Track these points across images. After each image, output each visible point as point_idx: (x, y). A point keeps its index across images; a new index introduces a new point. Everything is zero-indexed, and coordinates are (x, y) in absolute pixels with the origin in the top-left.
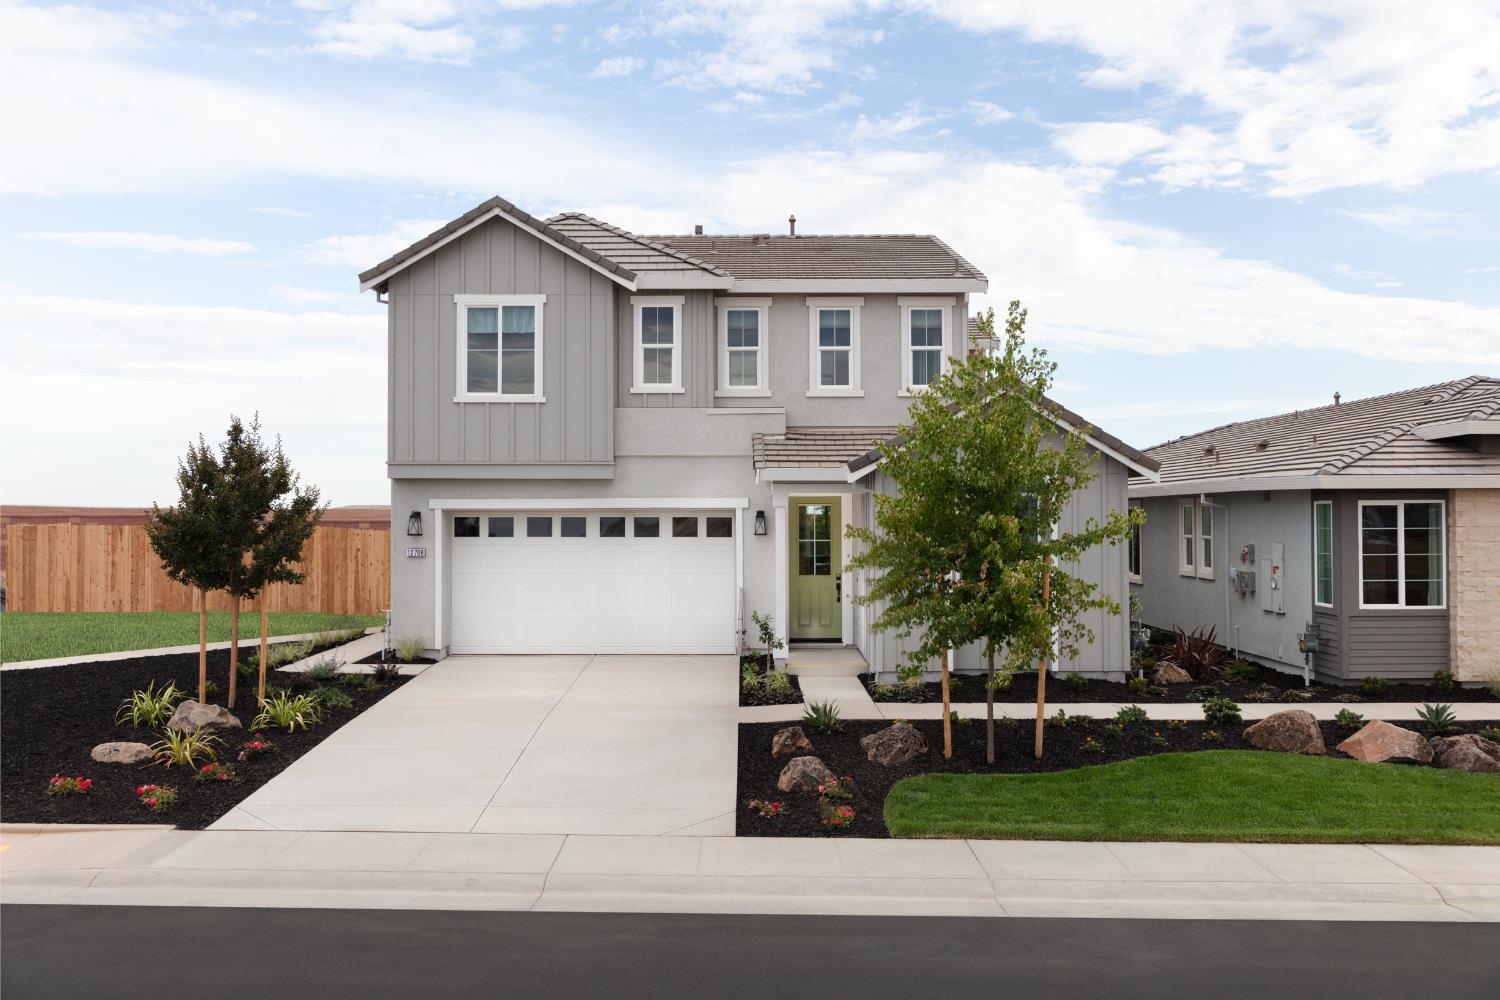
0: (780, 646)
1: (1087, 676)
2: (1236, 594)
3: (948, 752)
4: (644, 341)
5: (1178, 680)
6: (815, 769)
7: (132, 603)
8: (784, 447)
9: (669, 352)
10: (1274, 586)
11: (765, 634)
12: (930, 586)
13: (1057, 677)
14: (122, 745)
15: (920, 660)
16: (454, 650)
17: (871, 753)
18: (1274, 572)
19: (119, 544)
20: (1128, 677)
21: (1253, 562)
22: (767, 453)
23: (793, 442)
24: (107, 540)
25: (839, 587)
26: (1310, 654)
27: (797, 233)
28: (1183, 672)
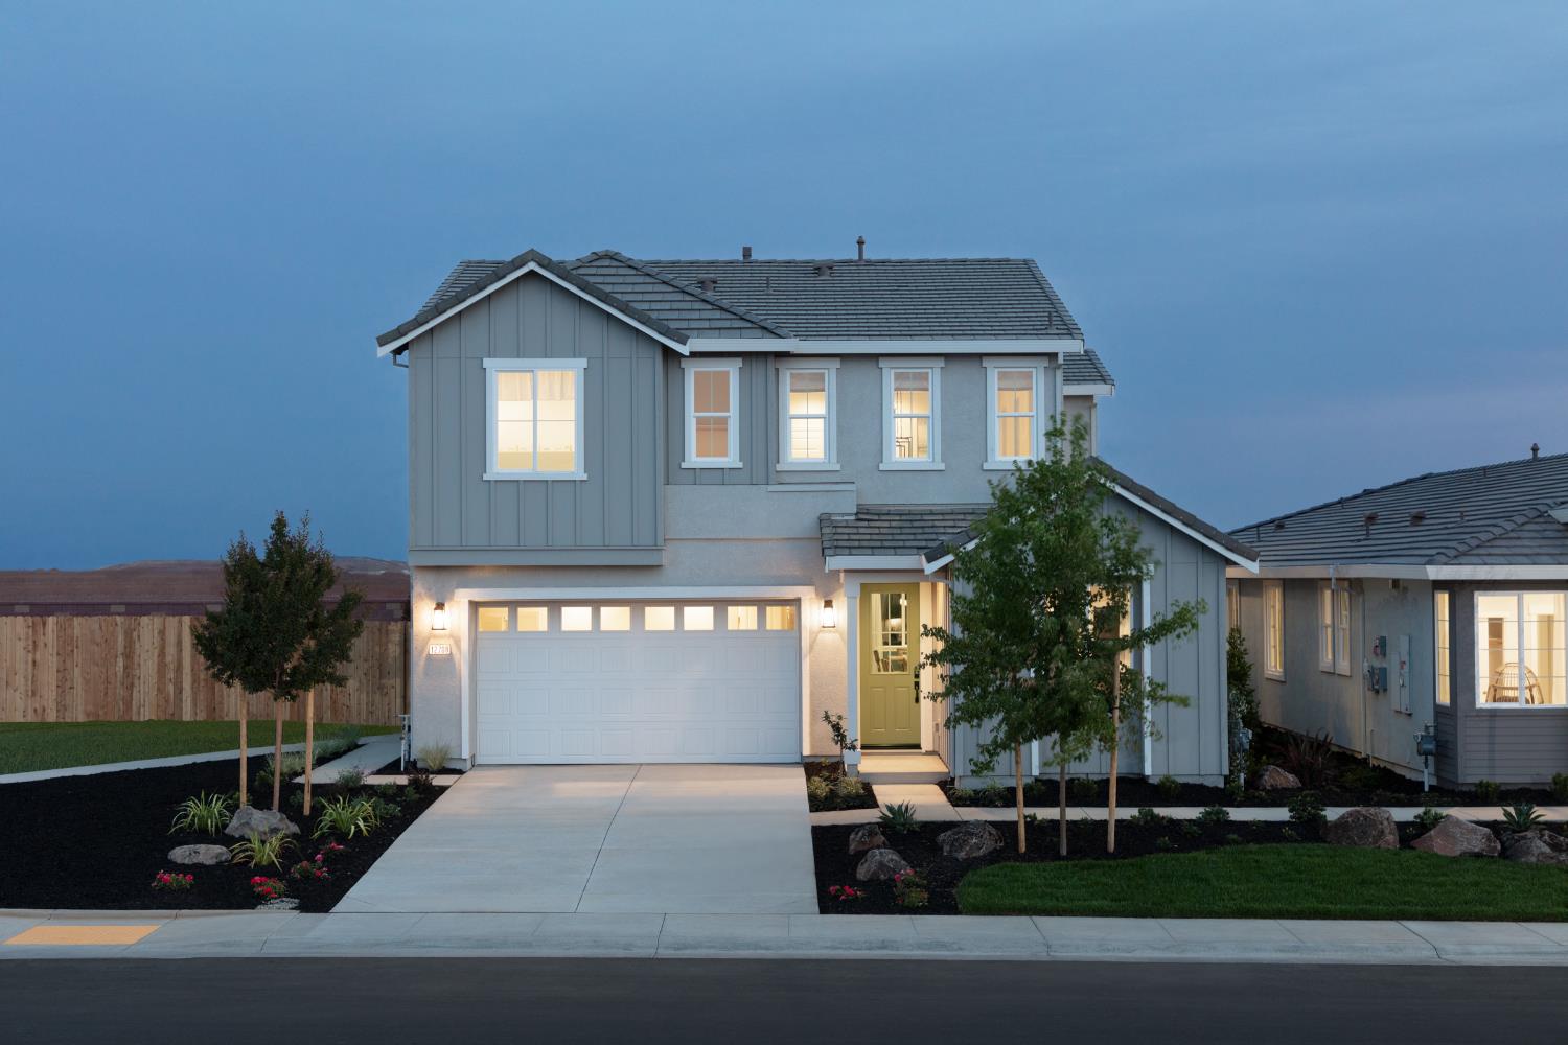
0: (853, 748)
1: (1181, 780)
2: (1371, 692)
3: (1023, 847)
4: (696, 411)
5: (1284, 786)
6: (892, 860)
7: (58, 711)
8: (855, 531)
9: (724, 421)
10: (1401, 683)
11: (838, 736)
12: (1002, 685)
13: (1151, 781)
14: (202, 848)
15: (991, 755)
16: (479, 761)
17: (946, 848)
18: (1402, 668)
19: (41, 640)
20: (1227, 779)
21: (1384, 655)
22: (836, 537)
23: (865, 524)
24: (28, 634)
25: (917, 685)
26: (1429, 757)
27: (866, 256)
28: (1291, 777)
